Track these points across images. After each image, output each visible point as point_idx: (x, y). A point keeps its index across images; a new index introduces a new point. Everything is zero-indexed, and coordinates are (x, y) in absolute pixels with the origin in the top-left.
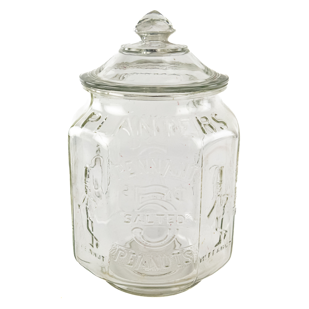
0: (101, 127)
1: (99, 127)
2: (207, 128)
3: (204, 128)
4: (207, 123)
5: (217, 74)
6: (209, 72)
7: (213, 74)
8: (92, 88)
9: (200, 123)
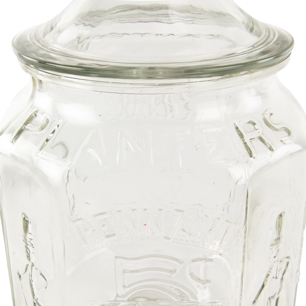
0: (49, 142)
1: (46, 143)
2: (256, 146)
3: (249, 144)
4: (256, 135)
5: (272, 33)
6: (255, 28)
7: (264, 32)
8: (32, 66)
9: (241, 136)
